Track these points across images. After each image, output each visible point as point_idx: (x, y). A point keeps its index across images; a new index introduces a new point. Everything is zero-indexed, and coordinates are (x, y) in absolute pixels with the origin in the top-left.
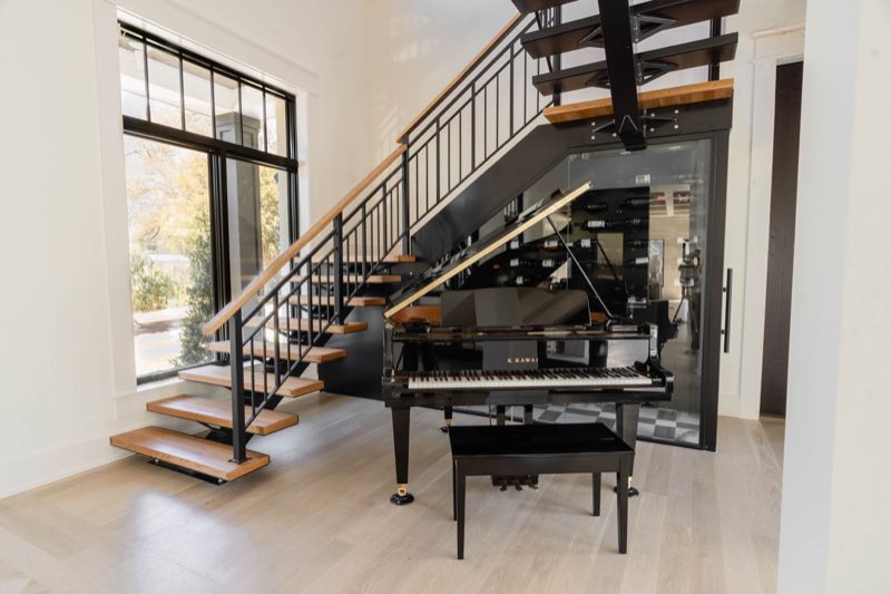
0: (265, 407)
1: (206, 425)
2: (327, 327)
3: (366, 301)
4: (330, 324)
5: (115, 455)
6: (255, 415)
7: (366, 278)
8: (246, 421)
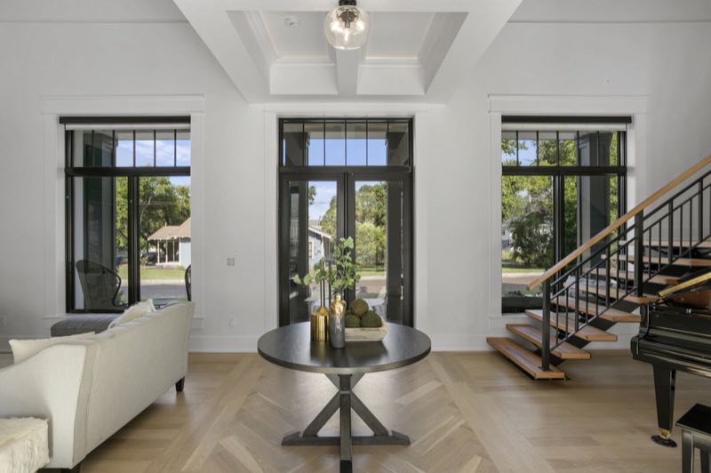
0: (566, 341)
1: (535, 345)
2: (624, 297)
3: (667, 281)
4: (627, 294)
5: (485, 348)
6: (557, 345)
7: (671, 261)
8: (551, 347)
